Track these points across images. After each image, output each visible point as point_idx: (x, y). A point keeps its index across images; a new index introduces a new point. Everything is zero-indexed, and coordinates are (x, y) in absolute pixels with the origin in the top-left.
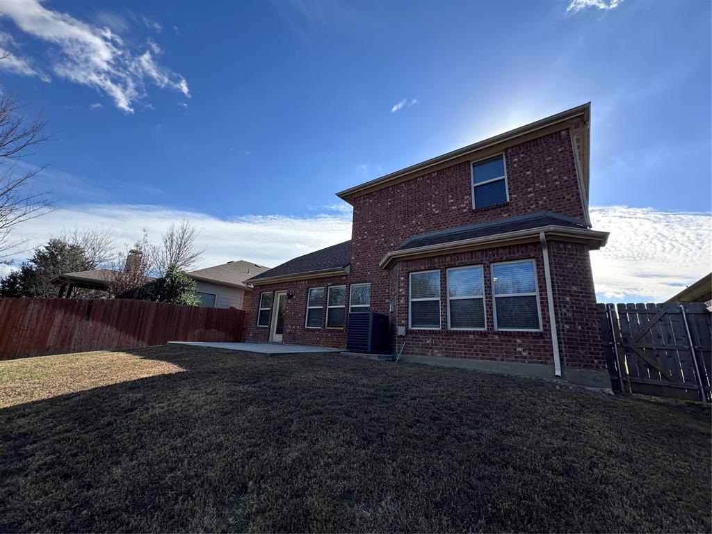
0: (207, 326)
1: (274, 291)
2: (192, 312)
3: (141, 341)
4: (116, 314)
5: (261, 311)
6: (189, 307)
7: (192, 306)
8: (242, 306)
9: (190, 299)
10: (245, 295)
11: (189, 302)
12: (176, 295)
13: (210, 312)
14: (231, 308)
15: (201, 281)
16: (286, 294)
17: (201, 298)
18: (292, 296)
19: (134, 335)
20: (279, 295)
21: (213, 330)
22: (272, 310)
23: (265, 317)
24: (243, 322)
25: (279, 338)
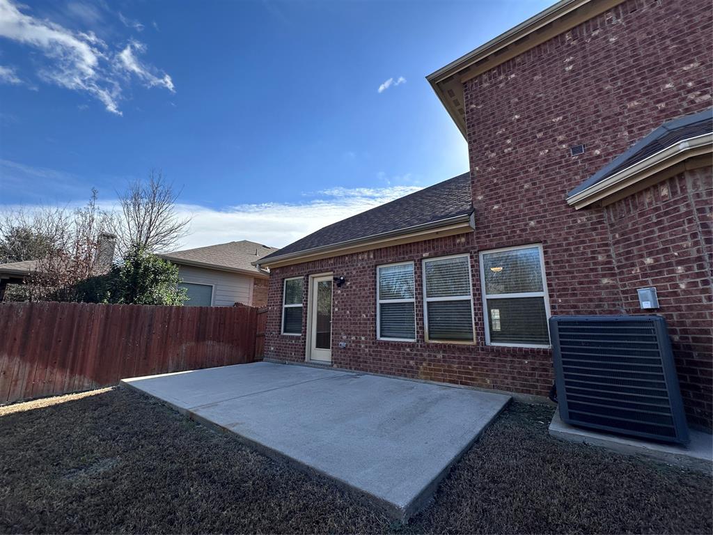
0: (200, 337)
1: (308, 276)
2: (173, 316)
3: (77, 376)
4: (19, 333)
5: (286, 309)
6: (166, 308)
7: (171, 307)
8: (251, 301)
9: (168, 295)
10: (255, 284)
11: (167, 300)
12: (143, 290)
13: (203, 313)
14: (237, 304)
15: (185, 265)
16: (331, 278)
17: (187, 293)
18: (343, 282)
19: (63, 366)
20: (316, 281)
21: (210, 343)
22: (306, 307)
23: (295, 319)
24: (256, 325)
25: (324, 355)
